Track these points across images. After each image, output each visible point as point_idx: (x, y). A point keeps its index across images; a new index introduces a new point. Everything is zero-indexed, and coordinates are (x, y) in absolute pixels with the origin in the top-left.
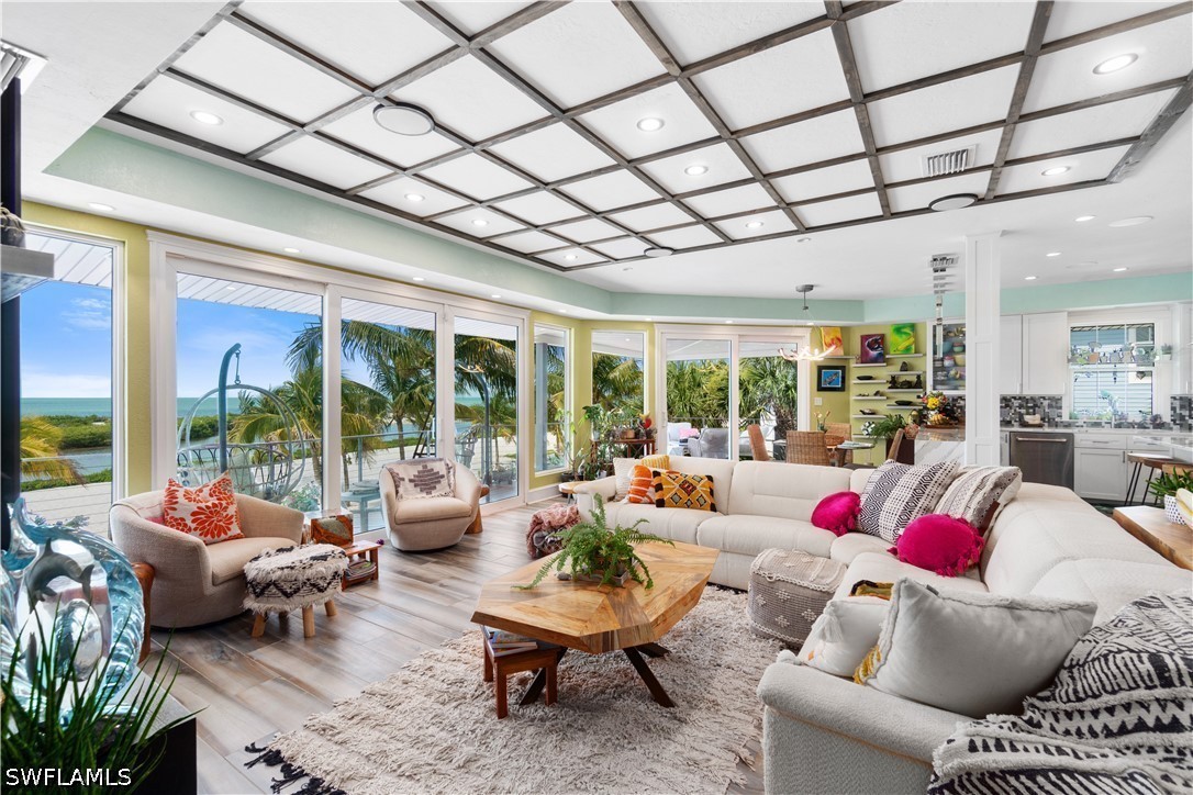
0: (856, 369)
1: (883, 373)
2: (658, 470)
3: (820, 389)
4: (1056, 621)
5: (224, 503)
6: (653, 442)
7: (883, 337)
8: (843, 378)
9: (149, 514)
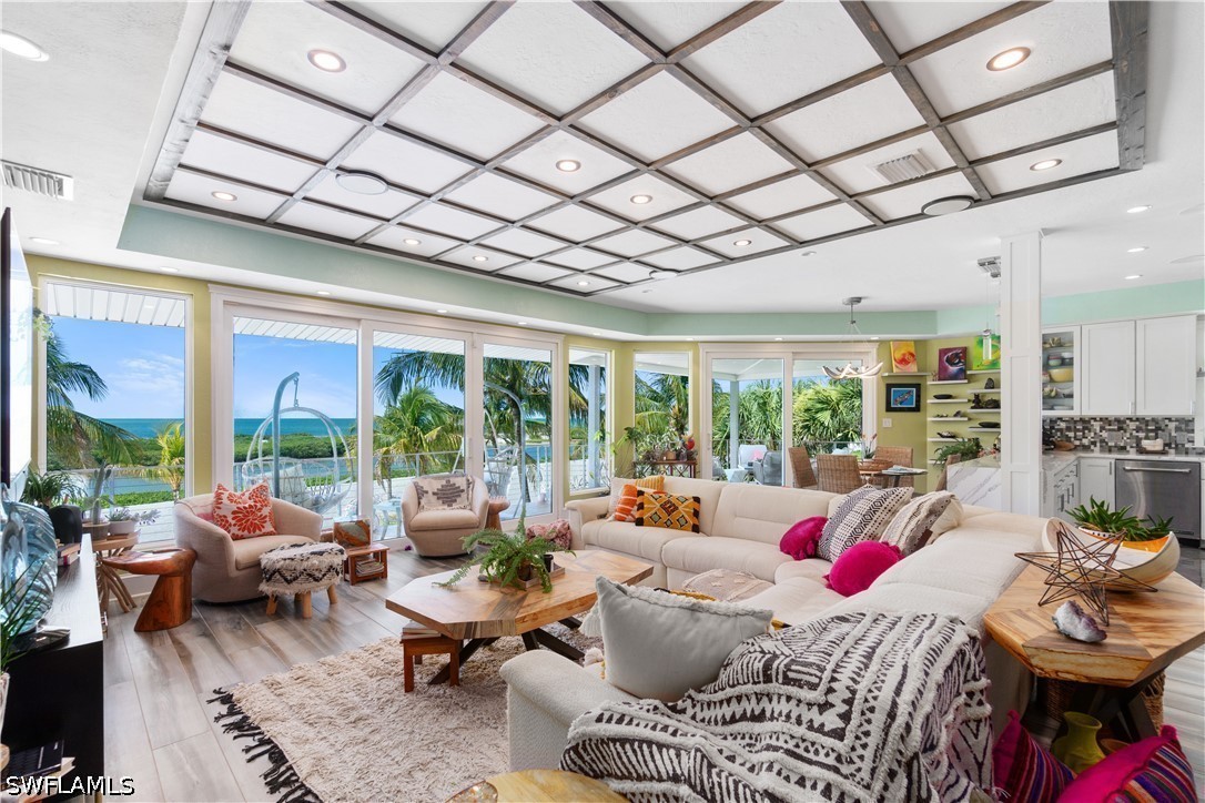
0: (933, 386)
1: (966, 391)
2: (643, 489)
3: (889, 409)
4: (728, 624)
5: (259, 505)
6: (695, 464)
7: (965, 350)
8: (918, 396)
9: (201, 511)
